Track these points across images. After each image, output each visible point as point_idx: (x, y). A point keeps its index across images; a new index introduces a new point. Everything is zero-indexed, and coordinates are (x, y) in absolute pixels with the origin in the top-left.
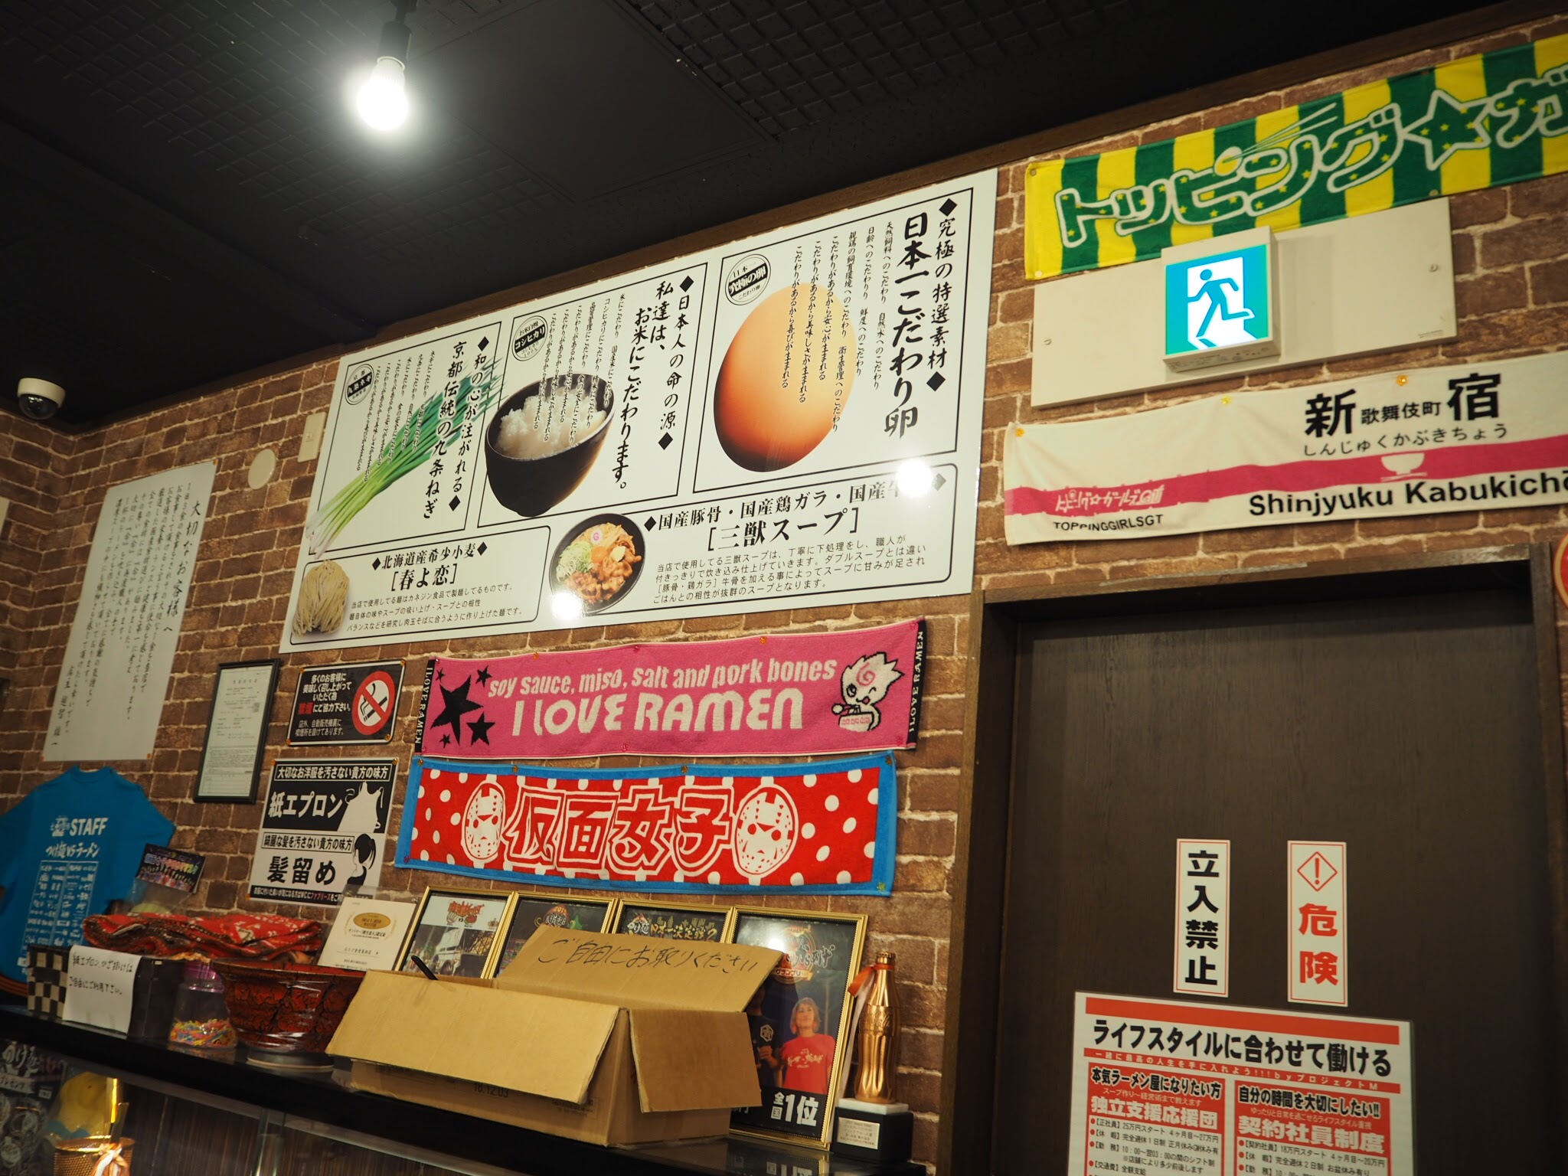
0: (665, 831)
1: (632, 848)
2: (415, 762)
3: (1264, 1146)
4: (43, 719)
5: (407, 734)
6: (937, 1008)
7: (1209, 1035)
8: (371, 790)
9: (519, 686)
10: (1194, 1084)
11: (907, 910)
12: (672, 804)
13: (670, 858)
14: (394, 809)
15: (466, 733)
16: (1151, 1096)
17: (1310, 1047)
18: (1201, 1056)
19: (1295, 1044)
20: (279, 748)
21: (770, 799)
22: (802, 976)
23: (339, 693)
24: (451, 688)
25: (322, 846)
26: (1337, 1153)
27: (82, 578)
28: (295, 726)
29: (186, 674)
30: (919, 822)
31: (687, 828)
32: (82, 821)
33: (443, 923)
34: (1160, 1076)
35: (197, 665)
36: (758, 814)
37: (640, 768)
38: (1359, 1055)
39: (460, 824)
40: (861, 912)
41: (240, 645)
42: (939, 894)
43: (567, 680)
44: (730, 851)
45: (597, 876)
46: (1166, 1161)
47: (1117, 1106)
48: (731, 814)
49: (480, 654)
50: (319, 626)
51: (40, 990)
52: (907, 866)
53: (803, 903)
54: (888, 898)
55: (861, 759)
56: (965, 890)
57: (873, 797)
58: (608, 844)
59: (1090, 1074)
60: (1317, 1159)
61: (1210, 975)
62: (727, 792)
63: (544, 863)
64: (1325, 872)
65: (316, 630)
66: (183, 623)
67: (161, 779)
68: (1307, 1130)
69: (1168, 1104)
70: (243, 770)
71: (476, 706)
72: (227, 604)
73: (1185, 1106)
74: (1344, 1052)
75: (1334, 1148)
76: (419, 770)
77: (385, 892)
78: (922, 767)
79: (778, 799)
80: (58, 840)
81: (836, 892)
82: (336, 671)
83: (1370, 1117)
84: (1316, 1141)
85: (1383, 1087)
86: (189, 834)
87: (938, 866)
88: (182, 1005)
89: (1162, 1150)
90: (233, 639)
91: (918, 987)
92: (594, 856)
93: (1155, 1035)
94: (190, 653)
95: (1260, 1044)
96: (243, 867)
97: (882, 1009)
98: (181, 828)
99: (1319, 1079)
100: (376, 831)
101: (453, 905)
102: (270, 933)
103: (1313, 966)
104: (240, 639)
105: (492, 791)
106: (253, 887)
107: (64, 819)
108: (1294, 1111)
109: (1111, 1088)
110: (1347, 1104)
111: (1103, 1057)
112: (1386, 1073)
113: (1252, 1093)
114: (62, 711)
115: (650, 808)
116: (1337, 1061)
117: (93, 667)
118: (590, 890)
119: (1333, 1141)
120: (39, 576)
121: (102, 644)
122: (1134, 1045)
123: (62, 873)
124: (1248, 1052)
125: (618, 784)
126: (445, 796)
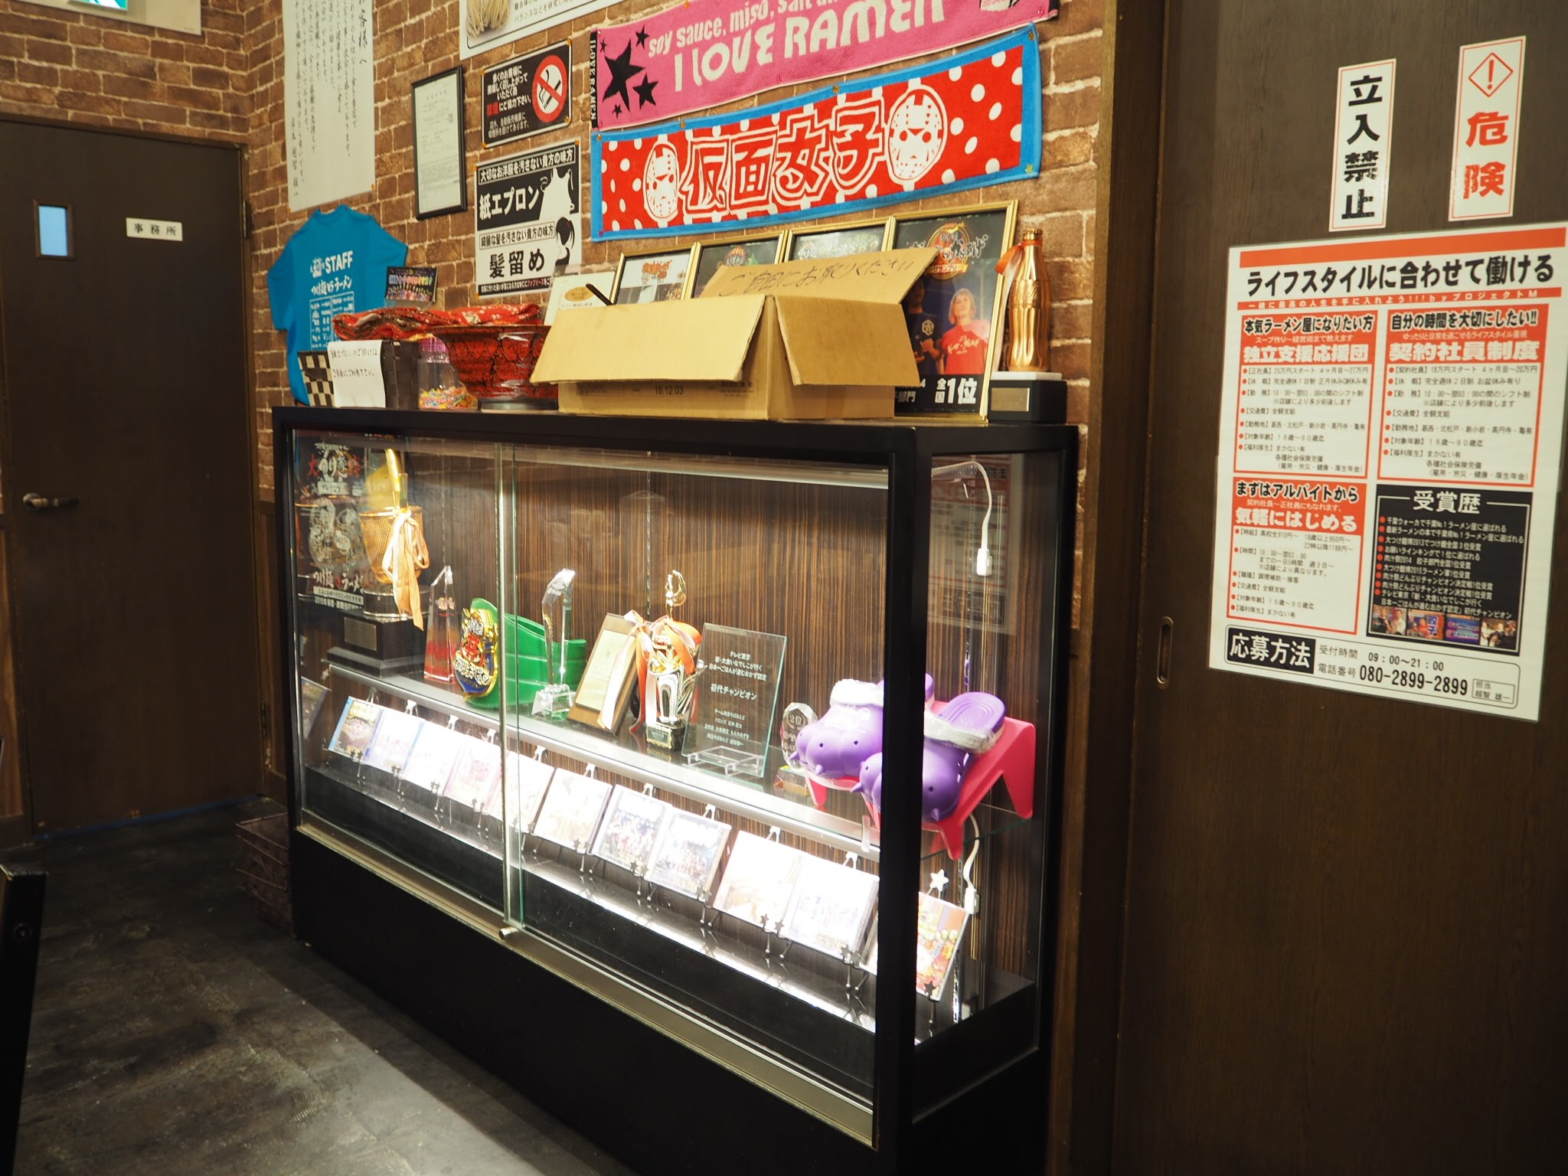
0: (823, 155)
1: (796, 179)
2: (594, 138)
3: (1414, 369)
4: (281, 174)
5: (584, 112)
6: (1087, 279)
7: (1364, 269)
8: (561, 175)
9: (675, 40)
10: (1346, 320)
11: (1056, 187)
12: (827, 127)
13: (831, 181)
14: (583, 188)
15: (634, 97)
16: (1303, 339)
17: (1468, 264)
18: (1356, 291)
19: (1453, 264)
20: (477, 153)
21: (919, 101)
22: (958, 269)
23: (519, 87)
24: (614, 56)
25: (529, 237)
26: (1488, 366)
27: (281, 30)
28: (487, 129)
29: (387, 101)
30: (1064, 95)
31: (843, 147)
32: (333, 258)
33: (639, 284)
34: (1313, 318)
35: (394, 90)
36: (909, 119)
37: (795, 98)
38: (1520, 264)
39: (641, 189)
40: (1012, 198)
41: (426, 61)
42: (1086, 165)
43: (718, 22)
44: (884, 163)
45: (766, 213)
46: (1315, 398)
47: (1269, 353)
48: (883, 125)
49: (636, 16)
50: (490, 23)
51: (315, 387)
52: (1054, 142)
53: (956, 200)
54: (1037, 178)
55: (1004, 39)
56: (1109, 154)
57: (1017, 78)
58: (773, 178)
59: (1243, 326)
60: (1465, 374)
61: (1367, 207)
62: (878, 103)
63: (719, 210)
64: (1500, 71)
65: (488, 29)
66: (375, 52)
67: (388, 205)
68: (1460, 348)
69: (1320, 343)
70: (451, 180)
71: (638, 69)
72: (407, 23)
73: (1337, 343)
74: (1505, 264)
75: (1487, 361)
76: (599, 145)
77: (588, 267)
78: (1066, 35)
79: (926, 100)
80: (318, 279)
81: (987, 183)
82: (512, 66)
83: (1527, 325)
84: (1467, 356)
85: (1542, 293)
86: (418, 250)
87: (1084, 136)
88: (424, 375)
89: (1311, 388)
90: (419, 57)
91: (1068, 262)
92: (761, 193)
93: (1309, 277)
94: (385, 80)
95: (1415, 270)
96: (468, 272)
97: (1030, 282)
98: (411, 247)
99: (1475, 296)
100: (572, 212)
101: (646, 266)
102: (494, 317)
103: (1479, 179)
104: (425, 55)
105: (665, 151)
106: (480, 287)
107: (319, 260)
108: (1448, 331)
109: (1264, 337)
110: (1503, 316)
111: (1257, 307)
112: (1547, 278)
113: (1406, 320)
114: (294, 162)
115: (808, 135)
116: (1495, 274)
117: (310, 114)
118: (762, 227)
119: (1486, 355)
120: (246, 38)
121: (312, 90)
122: (1287, 291)
123: (328, 308)
124: (1403, 279)
125: (776, 118)
126: (625, 165)
